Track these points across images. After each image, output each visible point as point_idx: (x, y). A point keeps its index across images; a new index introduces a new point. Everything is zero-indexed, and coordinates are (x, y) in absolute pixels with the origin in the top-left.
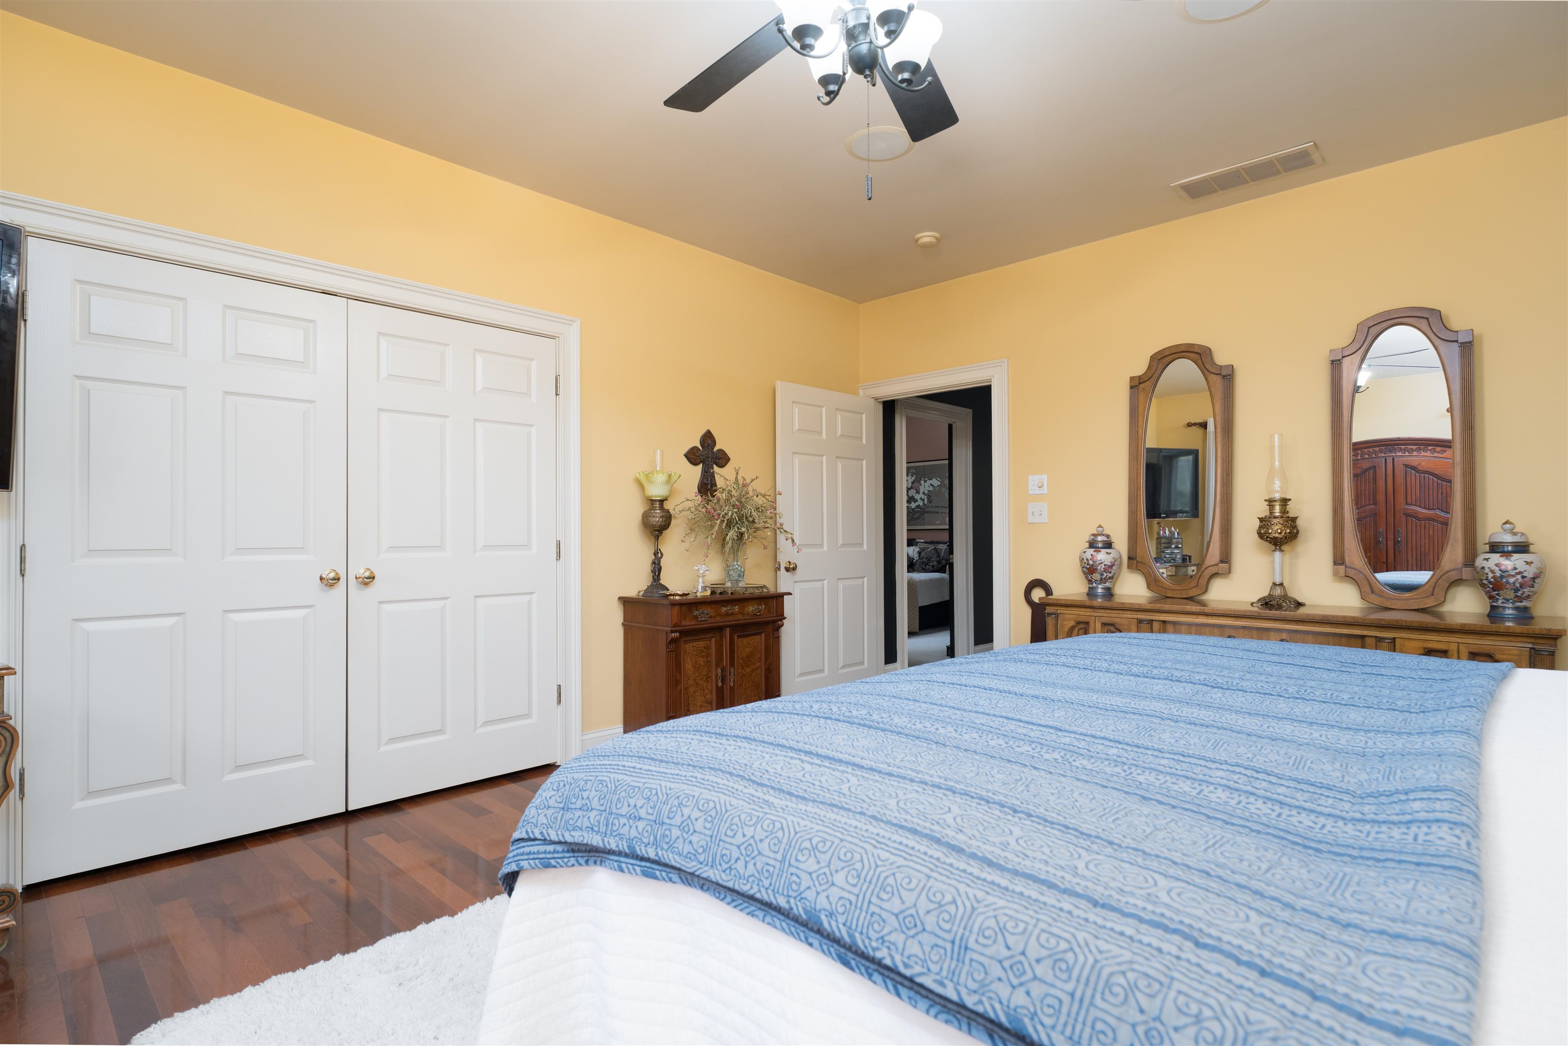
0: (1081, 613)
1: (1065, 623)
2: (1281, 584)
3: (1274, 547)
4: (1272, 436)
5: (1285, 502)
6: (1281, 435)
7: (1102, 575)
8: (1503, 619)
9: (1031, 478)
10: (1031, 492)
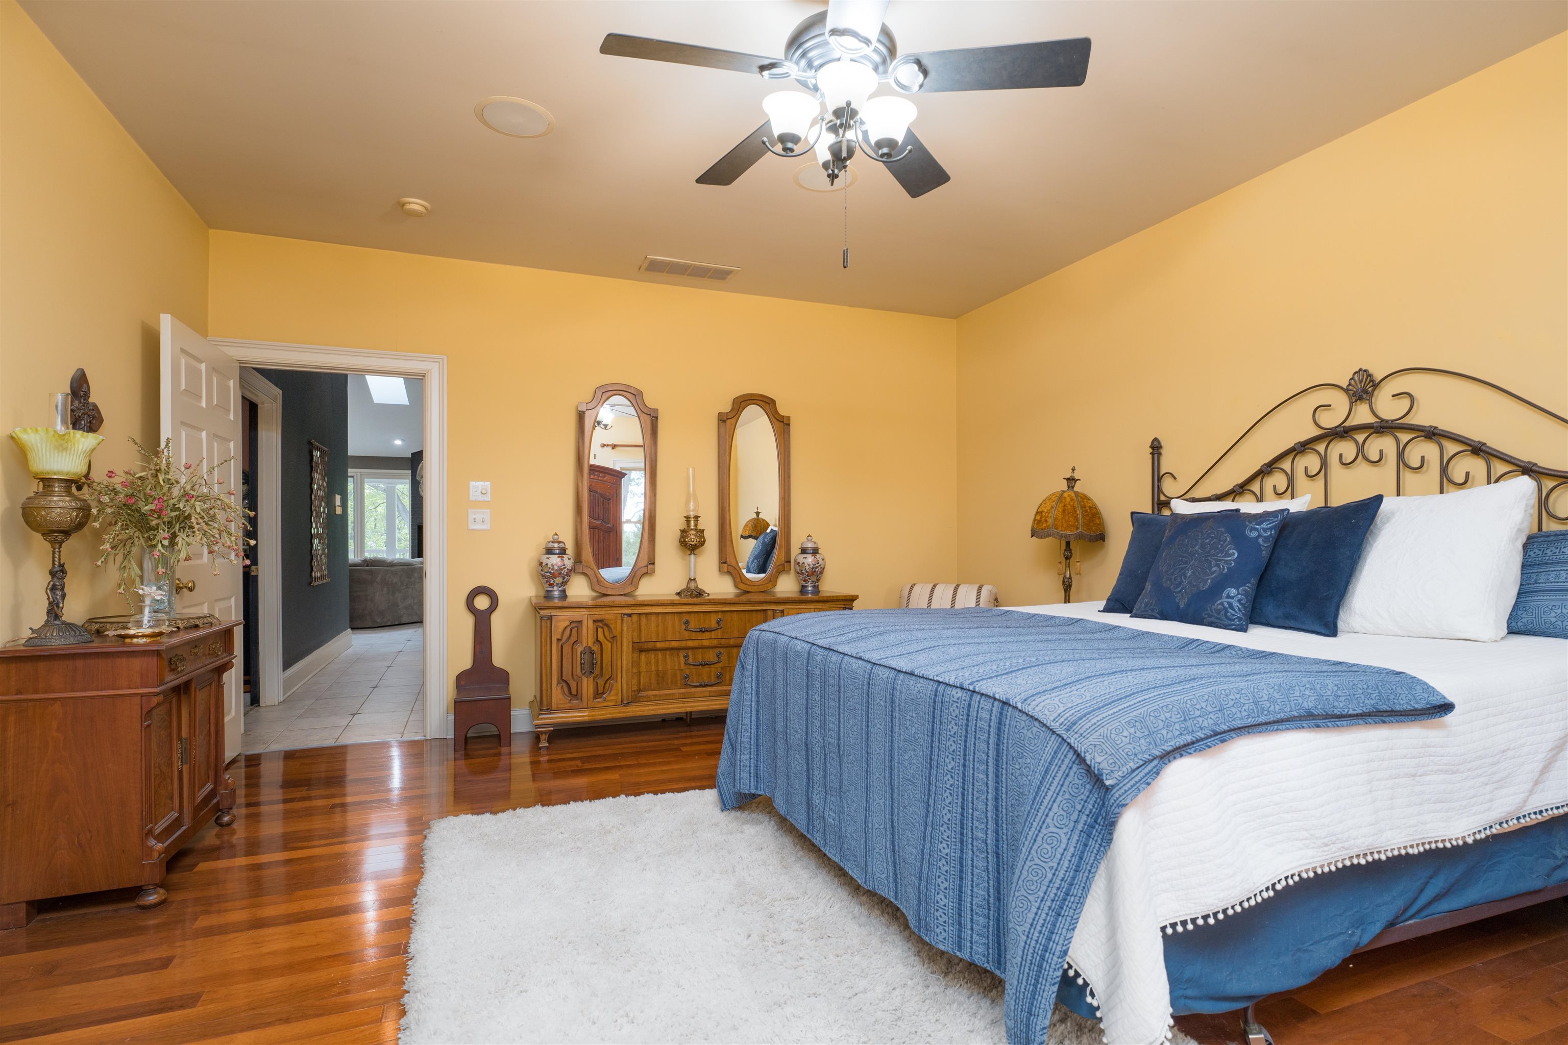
0: (575, 613)
1: (559, 624)
2: (694, 579)
3: (689, 552)
4: (688, 469)
5: (697, 518)
6: (694, 469)
7: (564, 578)
8: (807, 593)
9: (472, 483)
10: (472, 498)
